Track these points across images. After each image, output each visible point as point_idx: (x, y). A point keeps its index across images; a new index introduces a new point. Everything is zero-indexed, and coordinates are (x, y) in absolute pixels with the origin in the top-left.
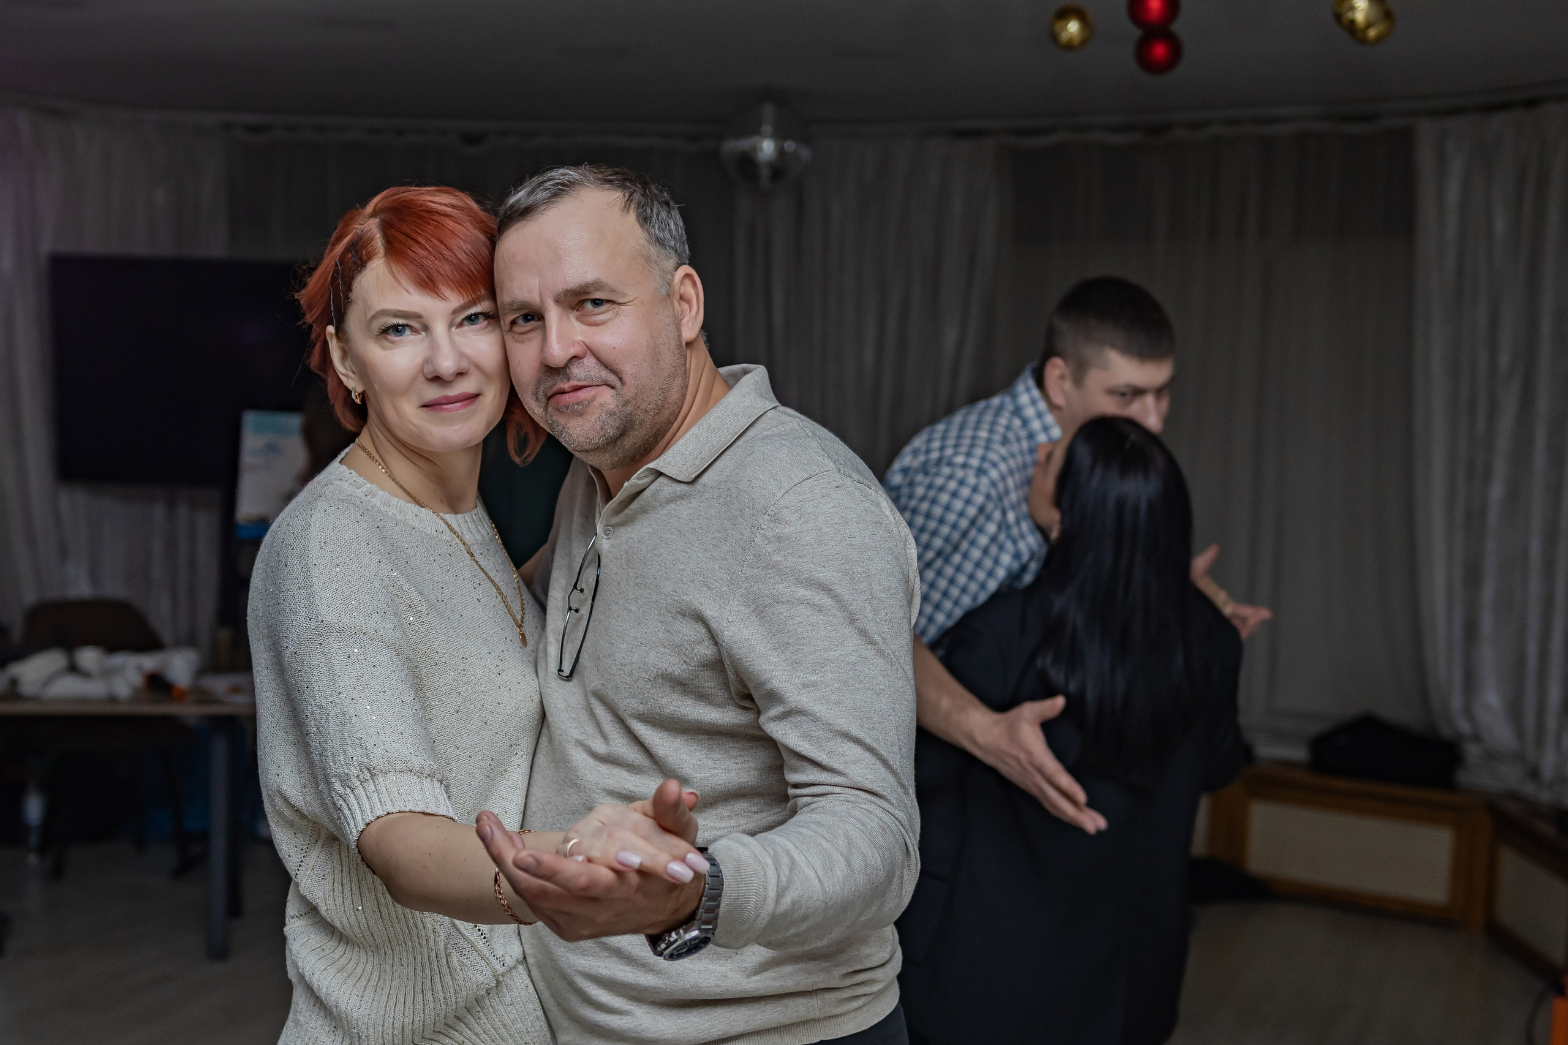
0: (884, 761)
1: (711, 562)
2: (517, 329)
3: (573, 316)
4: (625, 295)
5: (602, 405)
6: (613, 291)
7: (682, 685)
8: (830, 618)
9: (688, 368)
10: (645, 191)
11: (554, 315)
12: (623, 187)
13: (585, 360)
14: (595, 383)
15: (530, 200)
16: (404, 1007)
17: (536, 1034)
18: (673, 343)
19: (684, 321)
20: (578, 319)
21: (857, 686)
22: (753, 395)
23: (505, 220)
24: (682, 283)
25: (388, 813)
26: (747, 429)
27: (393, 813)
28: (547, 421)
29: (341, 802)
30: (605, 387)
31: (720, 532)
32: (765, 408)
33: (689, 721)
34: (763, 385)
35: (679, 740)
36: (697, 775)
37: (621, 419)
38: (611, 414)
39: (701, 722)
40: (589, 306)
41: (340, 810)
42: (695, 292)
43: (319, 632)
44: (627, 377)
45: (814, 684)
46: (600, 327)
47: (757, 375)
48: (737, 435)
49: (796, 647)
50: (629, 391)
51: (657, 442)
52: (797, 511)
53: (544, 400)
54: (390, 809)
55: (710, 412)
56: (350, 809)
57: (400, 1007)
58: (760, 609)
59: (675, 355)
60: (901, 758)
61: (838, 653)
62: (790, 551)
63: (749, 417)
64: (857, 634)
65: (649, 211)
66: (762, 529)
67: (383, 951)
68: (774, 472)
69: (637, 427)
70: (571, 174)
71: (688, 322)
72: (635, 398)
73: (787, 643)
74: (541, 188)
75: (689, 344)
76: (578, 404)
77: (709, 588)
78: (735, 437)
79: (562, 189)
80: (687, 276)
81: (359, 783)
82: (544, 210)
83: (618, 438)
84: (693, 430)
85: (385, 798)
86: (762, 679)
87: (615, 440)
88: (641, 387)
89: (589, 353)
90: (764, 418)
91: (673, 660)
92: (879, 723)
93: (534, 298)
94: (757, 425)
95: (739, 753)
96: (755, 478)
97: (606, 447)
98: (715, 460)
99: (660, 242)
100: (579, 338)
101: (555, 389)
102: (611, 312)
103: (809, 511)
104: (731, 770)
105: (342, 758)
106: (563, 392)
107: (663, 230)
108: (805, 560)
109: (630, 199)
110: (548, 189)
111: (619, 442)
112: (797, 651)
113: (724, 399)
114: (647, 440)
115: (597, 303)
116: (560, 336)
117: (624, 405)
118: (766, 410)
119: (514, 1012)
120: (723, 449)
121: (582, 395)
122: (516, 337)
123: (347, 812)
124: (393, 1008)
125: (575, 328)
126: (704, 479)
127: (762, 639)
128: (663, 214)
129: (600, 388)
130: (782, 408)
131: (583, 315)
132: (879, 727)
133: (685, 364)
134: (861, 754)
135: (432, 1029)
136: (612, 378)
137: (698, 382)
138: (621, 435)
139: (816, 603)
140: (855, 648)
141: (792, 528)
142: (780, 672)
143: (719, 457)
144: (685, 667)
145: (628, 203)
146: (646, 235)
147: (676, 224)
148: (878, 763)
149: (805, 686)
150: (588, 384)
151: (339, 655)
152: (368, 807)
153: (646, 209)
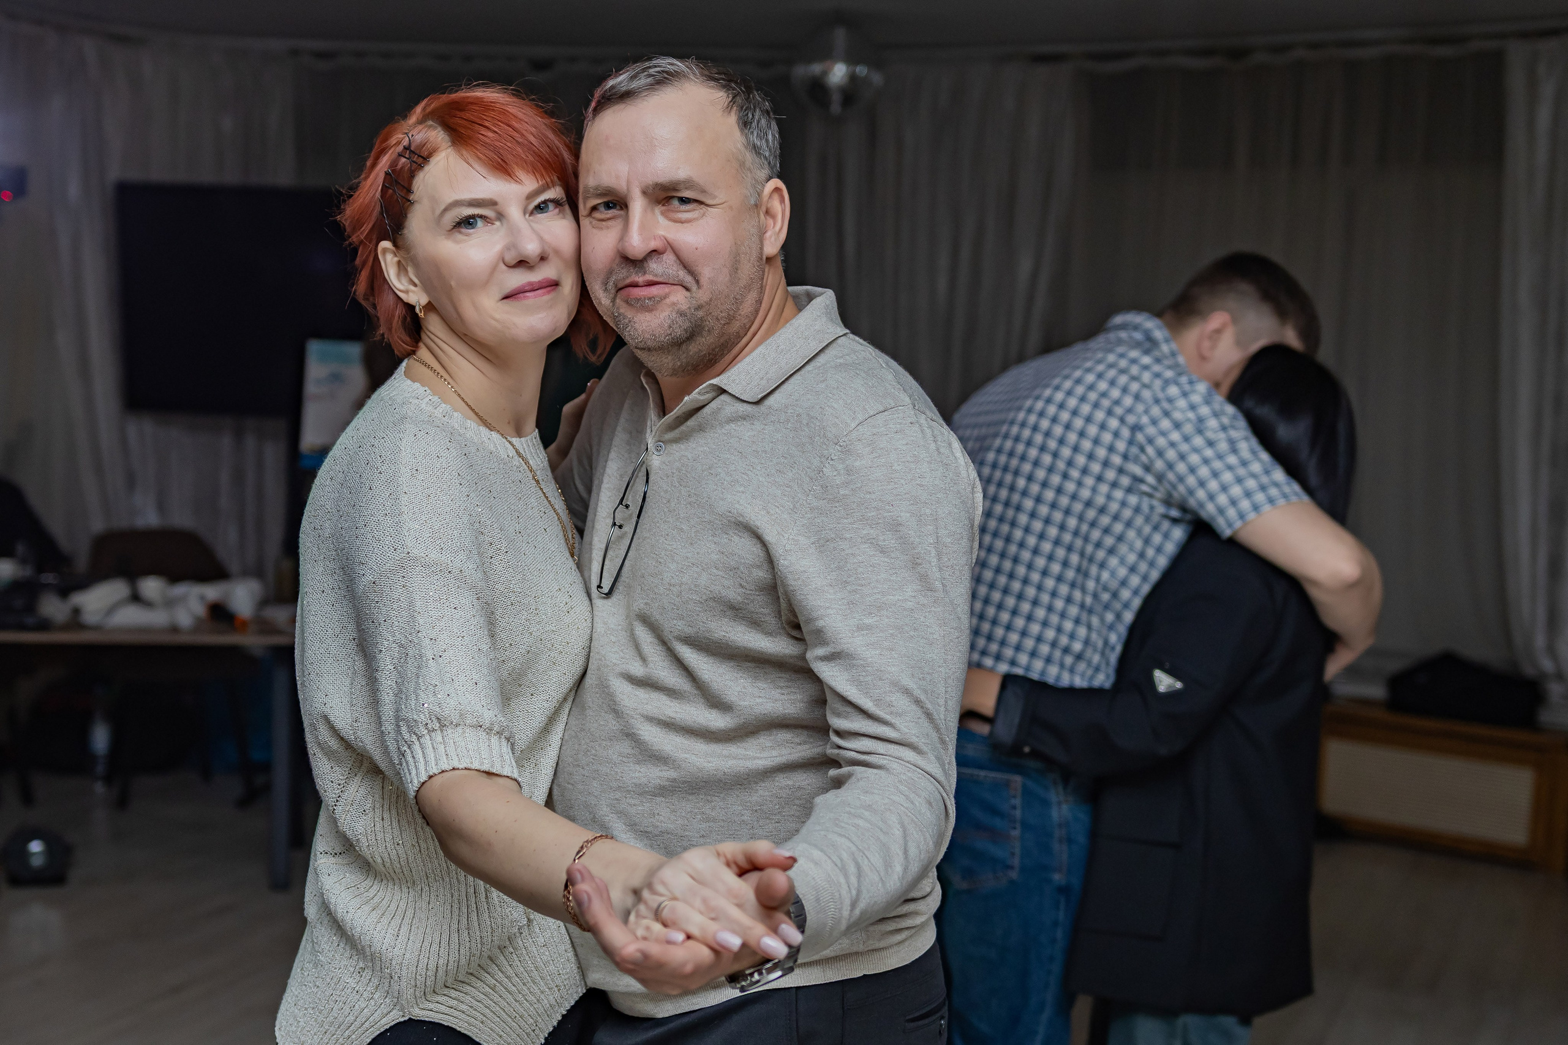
0: (929, 715)
1: (774, 488)
2: (597, 215)
3: (658, 210)
4: (715, 197)
5: (674, 304)
6: (703, 191)
7: (735, 611)
8: (893, 561)
9: (764, 284)
10: (749, 96)
11: (638, 205)
12: (726, 87)
13: (665, 256)
14: (671, 281)
15: (634, 85)
16: (440, 947)
17: (566, 977)
18: (755, 254)
19: (768, 234)
20: (662, 213)
21: (912, 633)
22: (824, 319)
23: (603, 101)
24: (771, 196)
25: (454, 769)
26: (817, 355)
27: (458, 769)
28: (613, 313)
29: (405, 748)
30: (680, 288)
31: (786, 458)
32: (836, 334)
33: (738, 648)
34: (833, 309)
35: (725, 666)
36: (742, 703)
37: (691, 322)
38: (682, 314)
39: (750, 650)
40: (676, 203)
41: (404, 756)
42: (781, 209)
43: (403, 564)
44: (704, 281)
45: (869, 628)
46: (685, 225)
47: (826, 299)
48: (807, 359)
49: (854, 587)
50: (703, 296)
51: (723, 355)
52: (869, 445)
53: (613, 291)
54: (457, 765)
55: (780, 332)
56: (413, 757)
57: (435, 947)
58: (823, 544)
59: (754, 267)
60: (946, 711)
61: (897, 597)
62: (859, 485)
63: (820, 342)
64: (918, 580)
65: (750, 116)
66: (832, 460)
67: (419, 887)
68: (849, 401)
69: (705, 333)
70: (679, 65)
71: (771, 237)
72: (708, 303)
73: (846, 582)
74: (646, 73)
75: (769, 260)
76: (650, 299)
77: (768, 512)
78: (805, 361)
79: (664, 79)
80: (777, 190)
81: (426, 731)
82: (645, 96)
83: (684, 341)
84: (761, 349)
85: (451, 750)
86: (815, 615)
87: (681, 343)
88: (717, 292)
89: (669, 249)
90: (834, 345)
91: (726, 583)
92: (928, 673)
93: (620, 185)
94: (827, 351)
95: (786, 684)
96: (828, 406)
97: (670, 348)
98: (783, 383)
99: (756, 149)
100: (662, 233)
101: (628, 281)
102: (697, 212)
103: (882, 446)
104: (776, 700)
105: (413, 703)
106: (635, 285)
107: (761, 139)
108: (873, 496)
109: (733, 101)
110: (653, 75)
111: (684, 347)
112: (855, 591)
113: (794, 320)
114: (713, 350)
115: (684, 201)
116: (643, 227)
117: (696, 309)
118: (837, 336)
119: (547, 953)
120: (792, 372)
121: (654, 291)
122: (594, 222)
123: (410, 759)
124: (428, 949)
125: (658, 222)
126: (770, 401)
127: (819, 574)
128: (763, 122)
129: (675, 287)
130: (851, 336)
131: (668, 210)
132: (928, 677)
133: (763, 279)
134: (909, 706)
135: (466, 971)
136: (688, 280)
137: (771, 299)
138: (688, 339)
139: (880, 543)
140: (913, 594)
141: (864, 462)
142: (835, 610)
143: (787, 379)
144: (740, 590)
145: (732, 103)
146: (744, 140)
147: (774, 136)
148: (923, 716)
149: (860, 628)
150: (664, 281)
151: (421, 590)
152: (433, 759)
153: (748, 114)
